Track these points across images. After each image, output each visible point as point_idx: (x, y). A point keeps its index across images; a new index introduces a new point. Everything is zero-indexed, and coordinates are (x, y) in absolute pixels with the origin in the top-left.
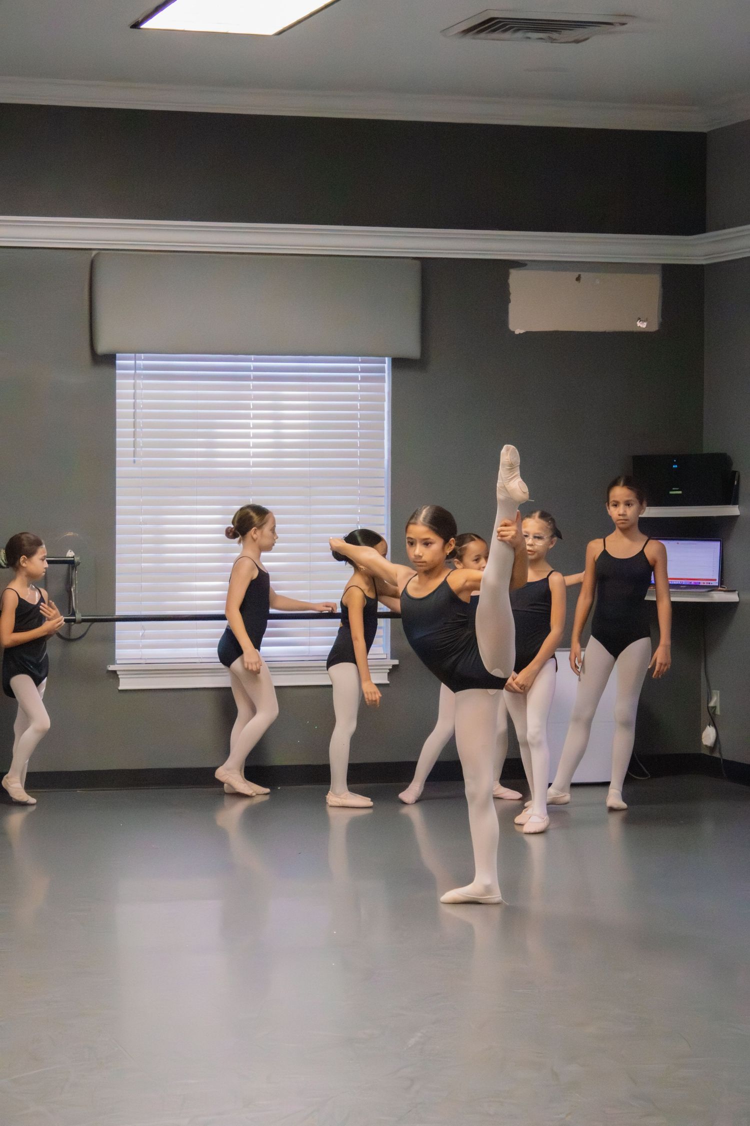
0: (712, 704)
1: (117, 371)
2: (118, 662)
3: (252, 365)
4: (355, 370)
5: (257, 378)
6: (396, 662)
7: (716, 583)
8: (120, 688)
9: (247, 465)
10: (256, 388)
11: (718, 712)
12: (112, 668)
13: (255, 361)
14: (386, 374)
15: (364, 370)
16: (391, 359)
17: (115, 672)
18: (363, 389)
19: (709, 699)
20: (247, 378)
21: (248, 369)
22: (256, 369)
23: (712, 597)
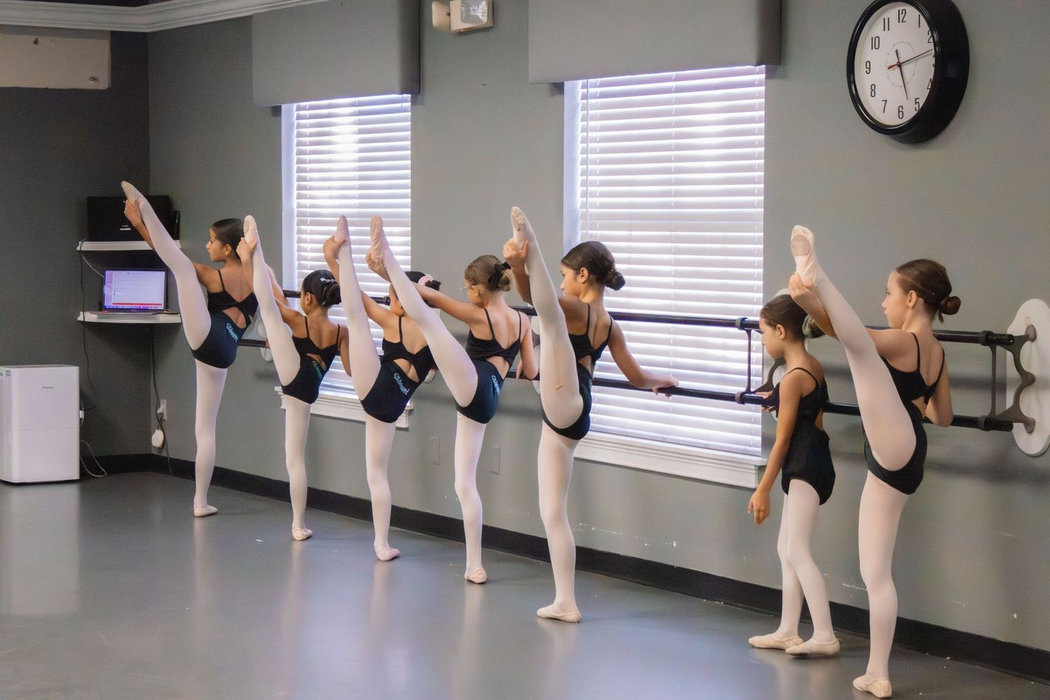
0: (159, 411)
7: (162, 307)
11: (165, 417)
19: (158, 406)
23: (158, 319)
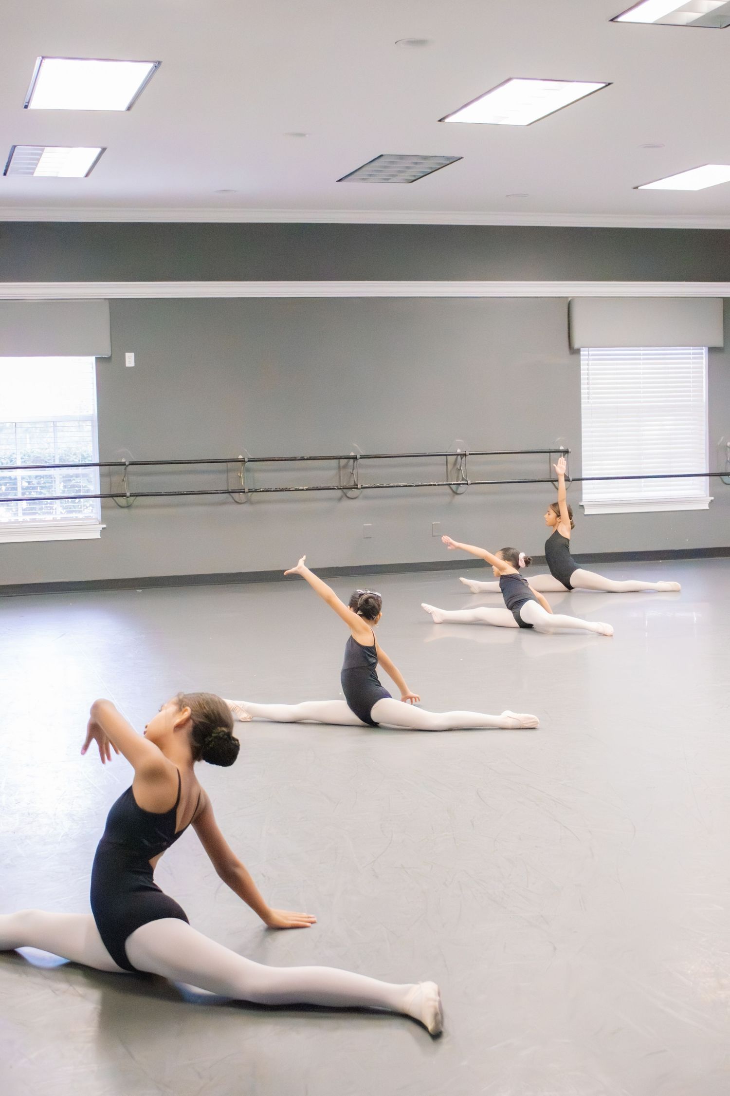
1: (581, 357)
2: (583, 501)
3: (642, 352)
4: (689, 354)
5: (644, 359)
6: (712, 498)
8: (585, 513)
9: (640, 402)
10: (644, 364)
12: (581, 504)
13: (643, 350)
14: (704, 356)
15: (694, 354)
16: (707, 348)
17: (582, 506)
18: (694, 363)
20: (640, 359)
21: (640, 355)
22: (644, 355)
